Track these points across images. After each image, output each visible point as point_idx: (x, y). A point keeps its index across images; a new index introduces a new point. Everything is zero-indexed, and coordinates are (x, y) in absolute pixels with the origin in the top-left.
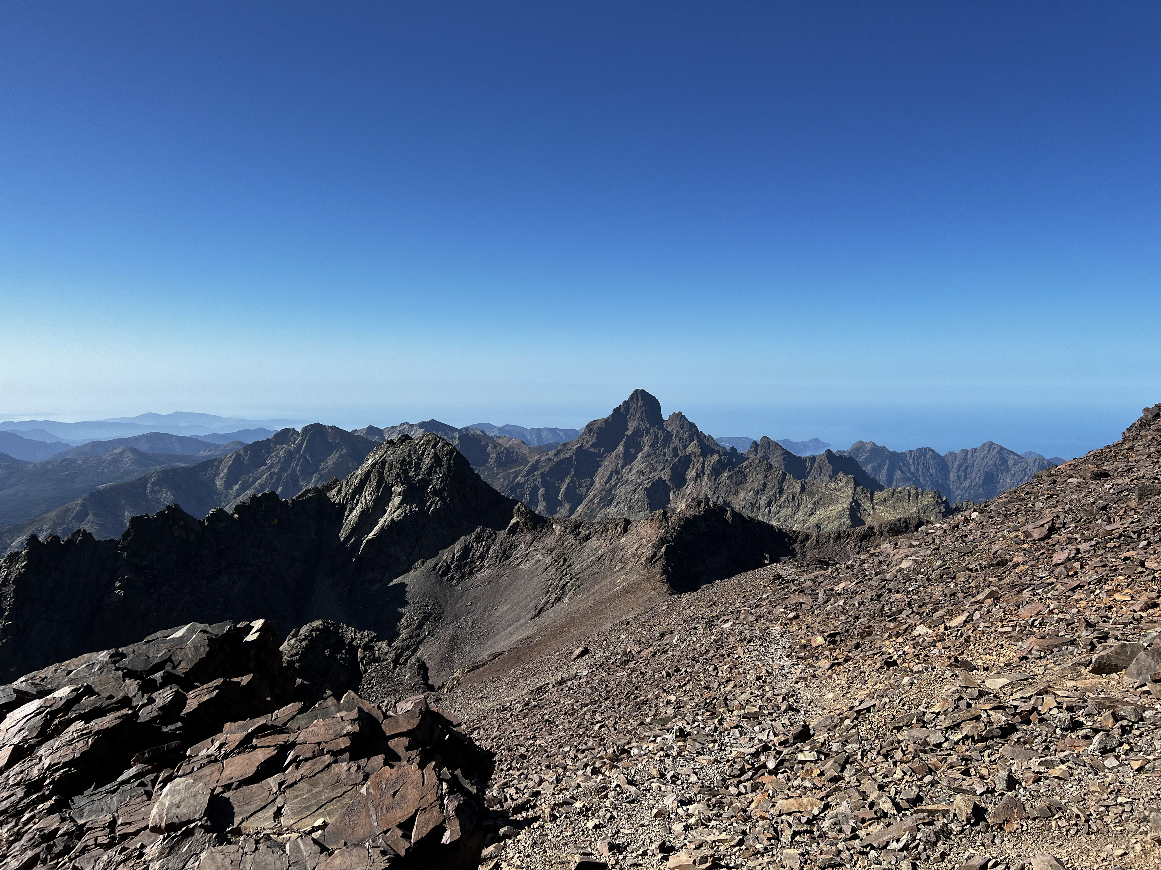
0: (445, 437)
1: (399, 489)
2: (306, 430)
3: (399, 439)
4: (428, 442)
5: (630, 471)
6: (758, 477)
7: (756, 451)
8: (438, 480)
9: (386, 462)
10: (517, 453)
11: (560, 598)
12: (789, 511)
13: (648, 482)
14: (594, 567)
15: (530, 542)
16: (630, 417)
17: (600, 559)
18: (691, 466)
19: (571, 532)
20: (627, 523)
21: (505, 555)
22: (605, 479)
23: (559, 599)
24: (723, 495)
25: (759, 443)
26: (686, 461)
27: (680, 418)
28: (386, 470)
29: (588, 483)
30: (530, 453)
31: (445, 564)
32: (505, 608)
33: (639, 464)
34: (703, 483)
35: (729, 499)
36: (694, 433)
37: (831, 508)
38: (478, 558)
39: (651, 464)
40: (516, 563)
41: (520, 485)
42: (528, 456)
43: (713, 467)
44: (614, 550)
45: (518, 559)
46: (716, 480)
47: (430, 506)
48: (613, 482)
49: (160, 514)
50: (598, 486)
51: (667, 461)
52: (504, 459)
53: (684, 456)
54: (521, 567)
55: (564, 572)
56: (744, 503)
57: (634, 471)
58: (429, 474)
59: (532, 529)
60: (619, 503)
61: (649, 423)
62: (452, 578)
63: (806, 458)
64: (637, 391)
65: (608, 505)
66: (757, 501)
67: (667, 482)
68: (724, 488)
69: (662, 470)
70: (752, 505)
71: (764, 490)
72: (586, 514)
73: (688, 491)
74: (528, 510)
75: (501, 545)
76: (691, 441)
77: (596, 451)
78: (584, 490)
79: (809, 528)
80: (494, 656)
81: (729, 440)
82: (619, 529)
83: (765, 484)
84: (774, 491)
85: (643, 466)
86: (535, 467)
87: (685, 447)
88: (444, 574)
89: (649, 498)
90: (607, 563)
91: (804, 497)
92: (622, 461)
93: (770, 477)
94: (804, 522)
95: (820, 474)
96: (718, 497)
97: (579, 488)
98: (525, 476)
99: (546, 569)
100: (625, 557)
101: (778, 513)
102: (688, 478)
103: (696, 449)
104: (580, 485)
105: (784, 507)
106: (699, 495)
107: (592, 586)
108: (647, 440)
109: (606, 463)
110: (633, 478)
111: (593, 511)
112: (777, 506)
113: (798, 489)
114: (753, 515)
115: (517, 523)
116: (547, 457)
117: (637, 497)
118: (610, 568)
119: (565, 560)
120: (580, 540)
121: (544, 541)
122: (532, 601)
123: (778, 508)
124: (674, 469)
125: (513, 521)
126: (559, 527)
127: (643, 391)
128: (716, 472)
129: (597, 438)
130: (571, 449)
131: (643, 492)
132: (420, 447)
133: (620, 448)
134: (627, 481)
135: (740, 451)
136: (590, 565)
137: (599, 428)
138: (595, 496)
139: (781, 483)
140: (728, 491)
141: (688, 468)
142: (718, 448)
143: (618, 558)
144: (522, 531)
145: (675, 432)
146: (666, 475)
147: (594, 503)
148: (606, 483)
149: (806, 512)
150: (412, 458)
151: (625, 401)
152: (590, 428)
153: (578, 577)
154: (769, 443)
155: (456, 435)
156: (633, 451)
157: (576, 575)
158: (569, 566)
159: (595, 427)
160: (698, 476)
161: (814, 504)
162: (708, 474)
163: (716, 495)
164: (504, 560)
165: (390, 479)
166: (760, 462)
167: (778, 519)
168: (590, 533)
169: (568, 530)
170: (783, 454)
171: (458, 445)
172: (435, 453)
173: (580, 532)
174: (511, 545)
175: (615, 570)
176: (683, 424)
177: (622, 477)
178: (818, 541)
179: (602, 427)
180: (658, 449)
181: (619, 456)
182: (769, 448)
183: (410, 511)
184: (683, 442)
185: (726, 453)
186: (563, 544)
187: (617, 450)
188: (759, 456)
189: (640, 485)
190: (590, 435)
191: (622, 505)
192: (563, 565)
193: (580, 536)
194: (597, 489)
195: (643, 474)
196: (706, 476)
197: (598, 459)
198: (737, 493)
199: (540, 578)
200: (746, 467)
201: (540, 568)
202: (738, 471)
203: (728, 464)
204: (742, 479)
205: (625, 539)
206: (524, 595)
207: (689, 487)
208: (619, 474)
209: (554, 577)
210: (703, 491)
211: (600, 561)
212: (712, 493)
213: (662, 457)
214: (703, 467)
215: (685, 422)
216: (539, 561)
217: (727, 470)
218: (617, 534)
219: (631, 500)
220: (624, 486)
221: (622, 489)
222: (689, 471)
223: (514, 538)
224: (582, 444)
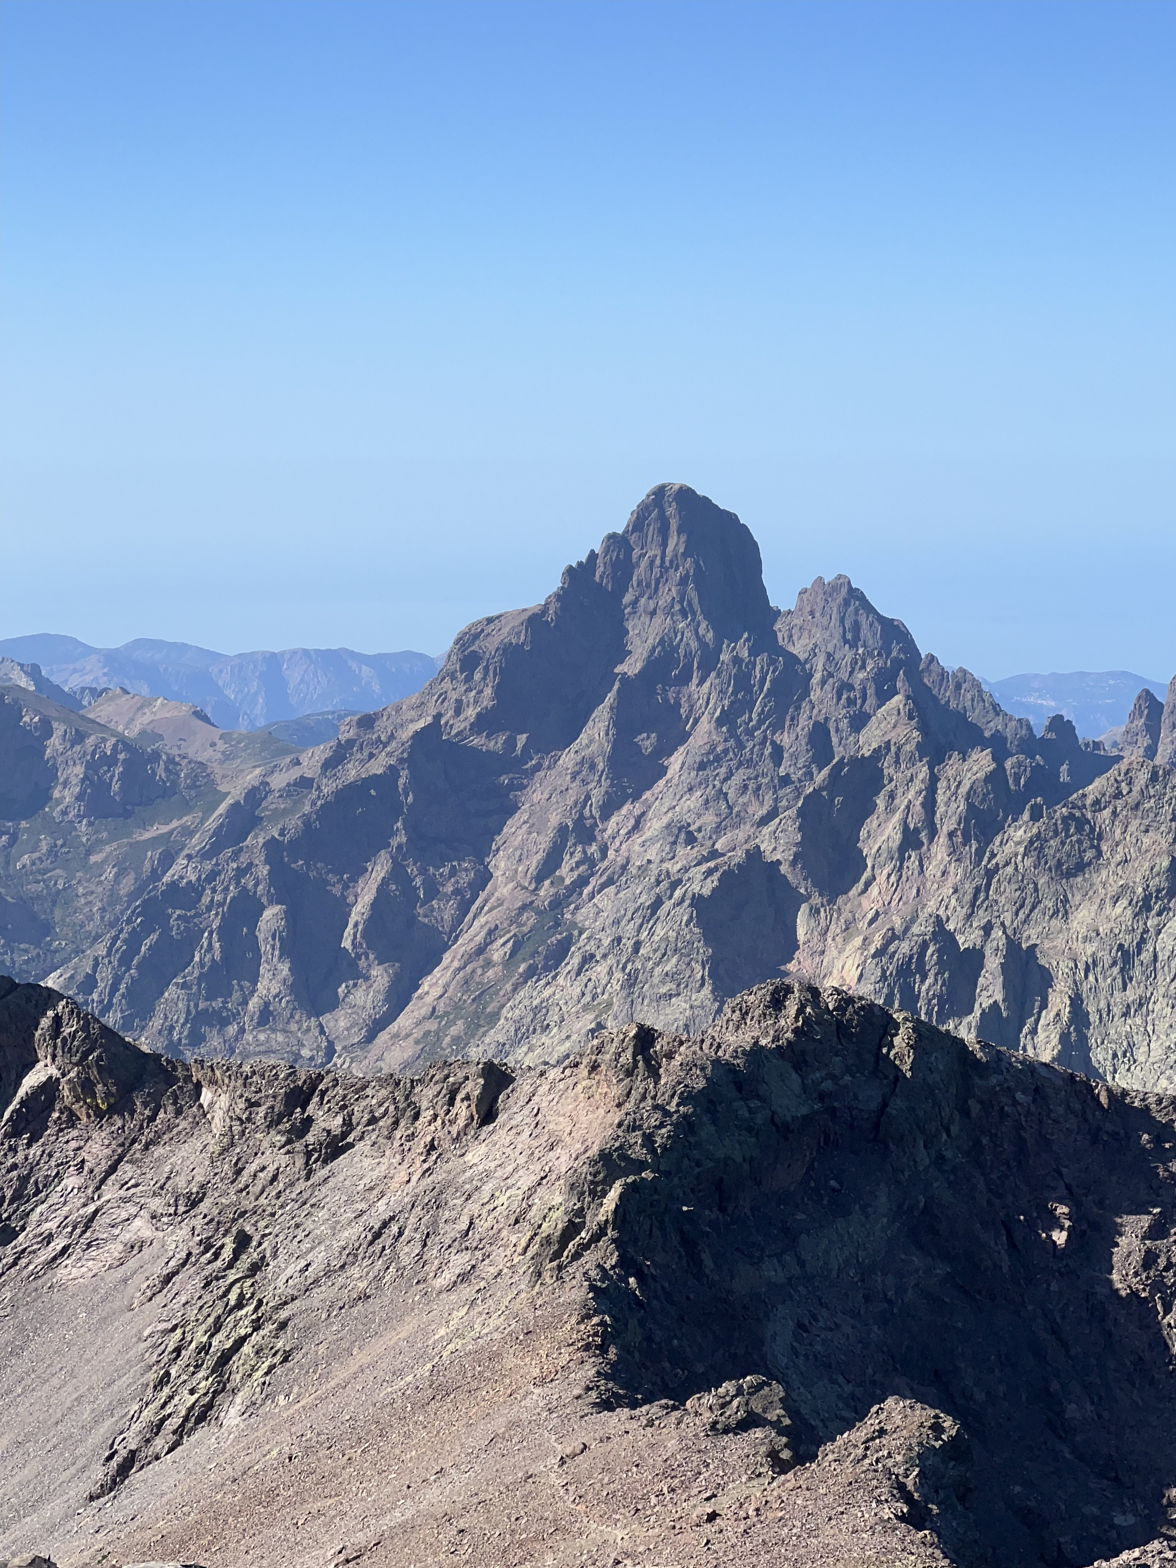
5: (637, 827)
6: (1146, 841)
7: (1150, 731)
10: (171, 760)
11: (210, 1406)
13: (709, 873)
14: (354, 1271)
15: (104, 1166)
16: (634, 600)
18: (881, 802)
19: (274, 1121)
22: (534, 862)
23: (203, 1414)
24: (1007, 917)
25: (1163, 700)
26: (862, 783)
27: (843, 601)
29: (464, 879)
30: (224, 757)
33: (673, 797)
34: (933, 869)
35: (1031, 935)
36: (898, 664)
39: (722, 795)
40: (44, 1254)
42: (220, 766)
43: (970, 806)
44: (438, 1200)
46: (979, 855)
48: (567, 873)
50: (505, 891)
51: (786, 780)
52: (115, 787)
53: (855, 758)
54: (61, 1272)
55: (233, 1297)
56: (1090, 949)
59: (113, 1110)
60: (588, 959)
61: (713, 623)
64: (661, 492)
66: (1143, 941)
67: (784, 869)
68: (1010, 891)
69: (764, 821)
73: (870, 903)
77: (496, 744)
78: (449, 910)
82: (461, 1110)
85: (694, 801)
86: (245, 816)
87: (859, 722)
89: (709, 939)
92: (605, 784)
96: (987, 929)
97: (430, 896)
98: (206, 855)
99: (166, 1279)
102: (869, 849)
103: (902, 732)
104: (432, 891)
106: (913, 920)
107: (337, 1355)
108: (704, 698)
109: (536, 797)
110: (652, 854)
115: (50, 1087)
116: (291, 775)
117: (660, 933)
119: (243, 1241)
120: (308, 1154)
121: (161, 1160)
124: (812, 816)
125: (32, 1080)
126: (224, 1101)
127: (686, 492)
128: (981, 824)
129: (495, 690)
130: (393, 737)
131: (684, 913)
133: (596, 733)
134: (624, 867)
135: (1084, 734)
136: (336, 1263)
137: (506, 652)
138: (492, 934)
140: (1028, 903)
141: (869, 809)
142: (997, 724)
143: (452, 1232)
144: (72, 1120)
145: (819, 662)
146: (779, 843)
148: (539, 879)
151: (612, 537)
152: (468, 650)
153: (283, 1315)
156: (647, 742)
157: (276, 1308)
158: (255, 1268)
159: (492, 644)
160: (910, 840)
162: (951, 835)
163: (981, 918)
166: (1154, 778)
169: (262, 1110)
173: (308, 1122)
175: (436, 1283)
176: (856, 626)
177: (604, 850)
179: (518, 648)
180: (750, 733)
181: (593, 766)
184: (851, 702)
186: (238, 1172)
187: (583, 738)
189: (673, 887)
190: (467, 680)
192: (230, 1266)
193: (310, 1138)
194: (501, 901)
195: (691, 840)
196: (942, 839)
197: (505, 780)
198: (1064, 909)
199: (138, 1323)
200: (1097, 802)
201: (139, 1278)
202: (1064, 819)
203: (1031, 790)
204: (1082, 852)
205: (483, 1149)
206: (68, 1396)
207: (874, 890)
208: (592, 839)
209: (192, 1313)
210: (931, 906)
211: (377, 1247)
212: (963, 912)
213: (767, 765)
214: (930, 805)
215: (863, 620)
216: (136, 1247)
217: (1026, 816)
218: (454, 1130)
219: (637, 946)
220: (611, 889)
221: (606, 901)
222: (871, 823)
223: (35, 1150)
224: (438, 717)
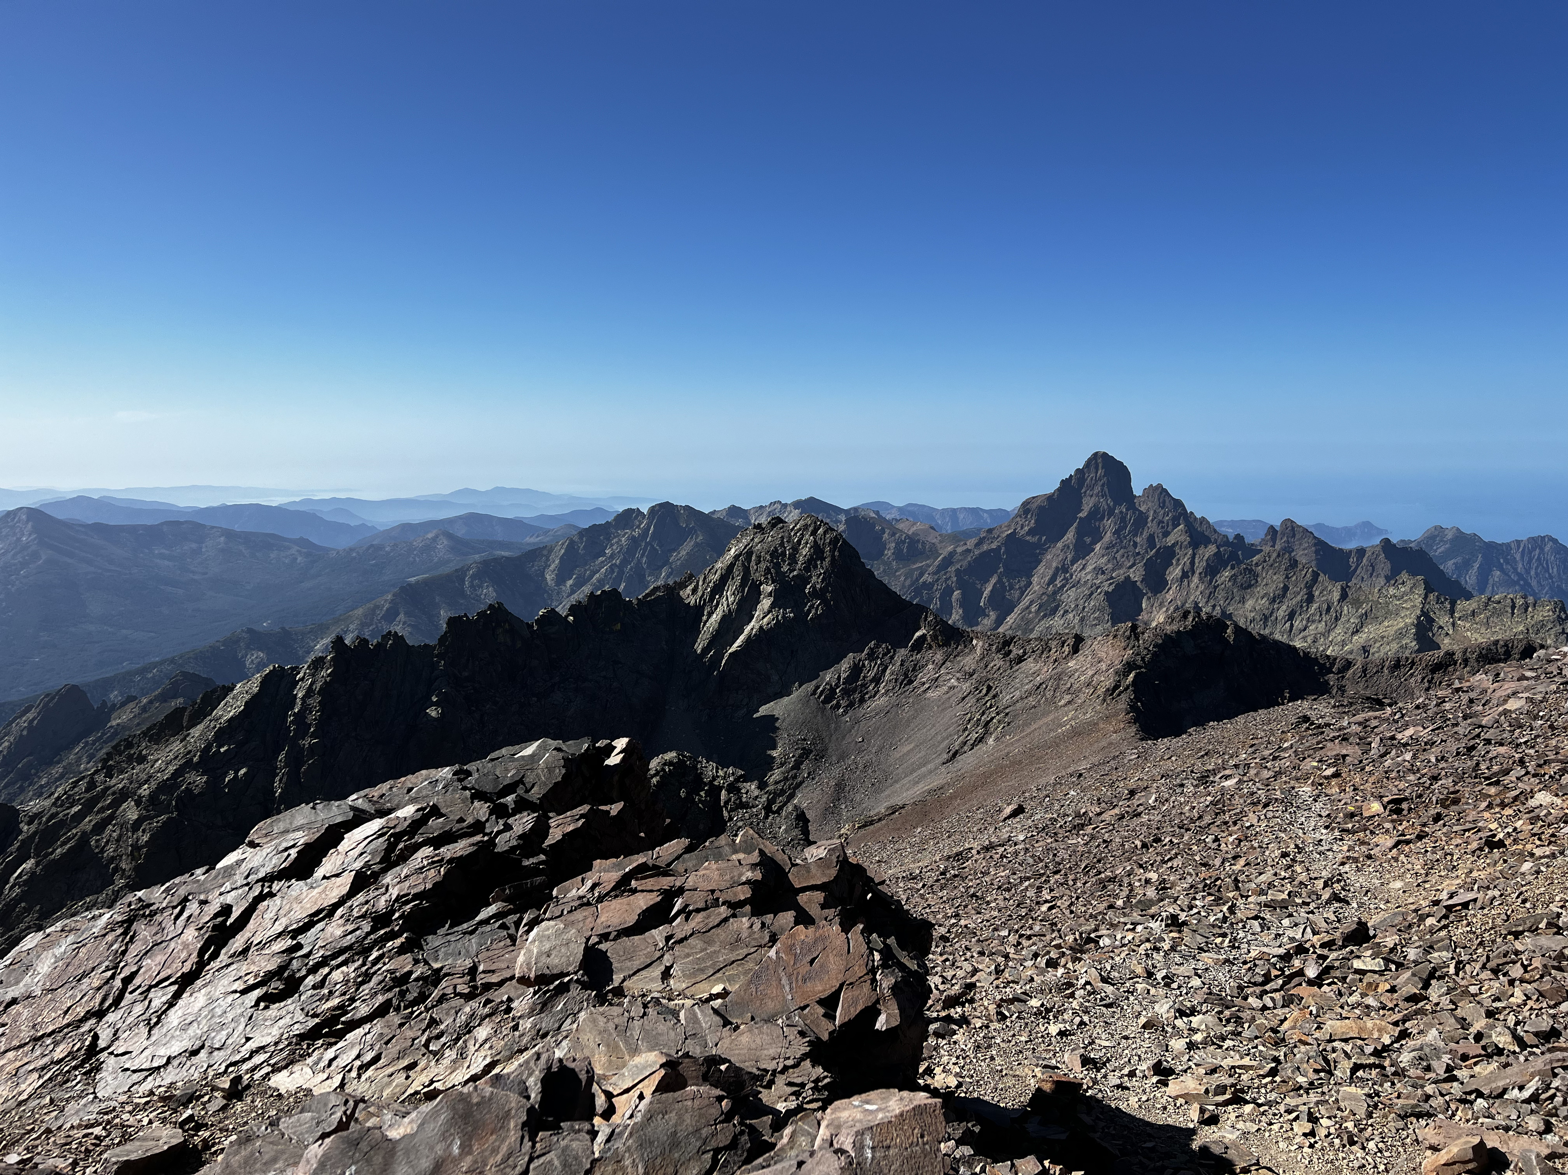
0: (828, 521)
1: (770, 589)
2: (652, 510)
3: (769, 523)
4: (806, 527)
5: (1083, 568)
6: (1275, 577)
7: (1274, 540)
8: (818, 578)
9: (752, 553)
10: (923, 542)
11: (983, 738)
12: (1321, 626)
13: (1111, 584)
14: (1031, 699)
15: (941, 662)
16: (1085, 492)
17: (1038, 688)
18: (1174, 562)
19: (998, 651)
20: (1079, 640)
21: (907, 678)
22: (1047, 579)
23: (980, 740)
24: (1221, 602)
25: (1278, 529)
26: (1168, 555)
27: (1159, 493)
28: (753, 563)
29: (1023, 584)
30: (941, 542)
31: (828, 687)
32: (906, 749)
33: (1097, 558)
34: (1192, 585)
35: (1230, 609)
36: (1180, 514)
37: (1386, 624)
38: (872, 681)
39: (1114, 558)
40: (922, 689)
41: (928, 586)
42: (939, 546)
43: (1208, 564)
44: (1059, 678)
45: (924, 684)
46: (1211, 581)
47: (809, 611)
48: (1058, 583)
49: (481, 614)
50: (1037, 588)
51: (1138, 554)
52: (905, 550)
53: (1165, 547)
54: (928, 695)
55: (988, 705)
56: (1253, 614)
57: (1090, 568)
58: (807, 569)
59: (943, 646)
60: (1066, 612)
61: (1113, 500)
62: (838, 706)
63: (1351, 551)
64: (1096, 454)
65: (1050, 615)
66: (1272, 613)
67: (1138, 583)
68: (1223, 594)
69: (1131, 567)
70: (1266, 618)
71: (1284, 596)
72: (1019, 626)
73: (1169, 596)
74: (938, 619)
75: (902, 665)
76: (1175, 526)
77: (1035, 539)
78: (1017, 594)
79: (1351, 652)
80: (894, 810)
81: (1232, 524)
82: (1066, 649)
83: (1286, 589)
84: (1299, 598)
85: (1104, 560)
86: (948, 561)
87: (1166, 534)
88: (827, 700)
89: (1111, 606)
90: (1049, 694)
91: (1345, 608)
92: (1073, 553)
93: (1294, 578)
94: (1343, 643)
95: (1371, 575)
96: (1214, 606)
97: (1010, 590)
98: (934, 573)
99: (964, 698)
100: (1075, 686)
101: (1305, 630)
102: (1169, 578)
103: (1183, 538)
104: (1012, 588)
105: (1313, 621)
106: (1186, 602)
107: (1027, 724)
108: (1109, 525)
109: (1049, 557)
110: (1089, 577)
111: (1029, 622)
112: (1302, 619)
113: (1336, 596)
114: (1267, 632)
115: (923, 637)
116: (965, 548)
117: (1092, 603)
118: (1053, 701)
119: (989, 688)
120: (1011, 662)
121: (960, 662)
122: (943, 740)
123: (1304, 622)
124: (1149, 566)
125: (918, 634)
126: (981, 643)
127: (1105, 455)
128: (1212, 570)
129: (1036, 521)
130: (999, 536)
131: (1102, 597)
132: (795, 534)
133: (1070, 536)
134: (1078, 582)
135: (1249, 539)
136: (1024, 696)
137: (1040, 508)
138: (1032, 603)
139: (1310, 587)
140: (1230, 598)
141: (1170, 564)
142: (1215, 536)
143: (1064, 688)
144: (930, 648)
145: (1152, 513)
146: (1136, 575)
147: (1030, 612)
148: (1048, 585)
149: (1348, 629)
150: (785, 548)
151: (1078, 470)
152: (1026, 508)
153: (1007, 711)
154: (1293, 528)
155: (843, 518)
156: (1088, 540)
157: (1005, 709)
158: (994, 697)
159: (1034, 506)
160: (1185, 575)
161: (1361, 617)
162: (1200, 574)
163: (1212, 602)
164: (906, 685)
165: (757, 574)
166: (1279, 556)
167: (1304, 638)
168: (1025, 653)
169: (994, 647)
170: (1315, 545)
171: (844, 531)
172: (815, 541)
173: (1010, 651)
174: (915, 665)
175: (1060, 704)
176: (1164, 502)
177: (1071, 576)
178: (1364, 671)
179: (1044, 507)
180: (1125, 537)
181: (1068, 547)
182: (1294, 536)
183: (784, 617)
184: (1163, 527)
185: (1226, 542)
186: (986, 666)
187: (1065, 538)
188: (1278, 547)
189: (1097, 588)
190: (1026, 517)
191: (1071, 615)
192: (986, 695)
193: (1011, 656)
194: (1035, 592)
195: (1103, 573)
196: (1197, 575)
197: (1037, 552)
198: (1243, 601)
199: (955, 712)
200: (1257, 563)
201: (954, 698)
202: (1244, 569)
203: (1230, 559)
204: (1250, 581)
205: (1074, 662)
206: (933, 732)
207: (1171, 592)
208: (1068, 572)
209: (973, 710)
210: (1192, 598)
211: (1038, 691)
212: (1204, 600)
213: (1131, 548)
214: (1192, 563)
215: (1167, 499)
216: (952, 688)
217: (1229, 568)
218: (1064, 655)
219: (1084, 608)
220: (1074, 589)
221: (1072, 593)
222: (1171, 568)
223: (919, 656)
224: (1015, 530)
